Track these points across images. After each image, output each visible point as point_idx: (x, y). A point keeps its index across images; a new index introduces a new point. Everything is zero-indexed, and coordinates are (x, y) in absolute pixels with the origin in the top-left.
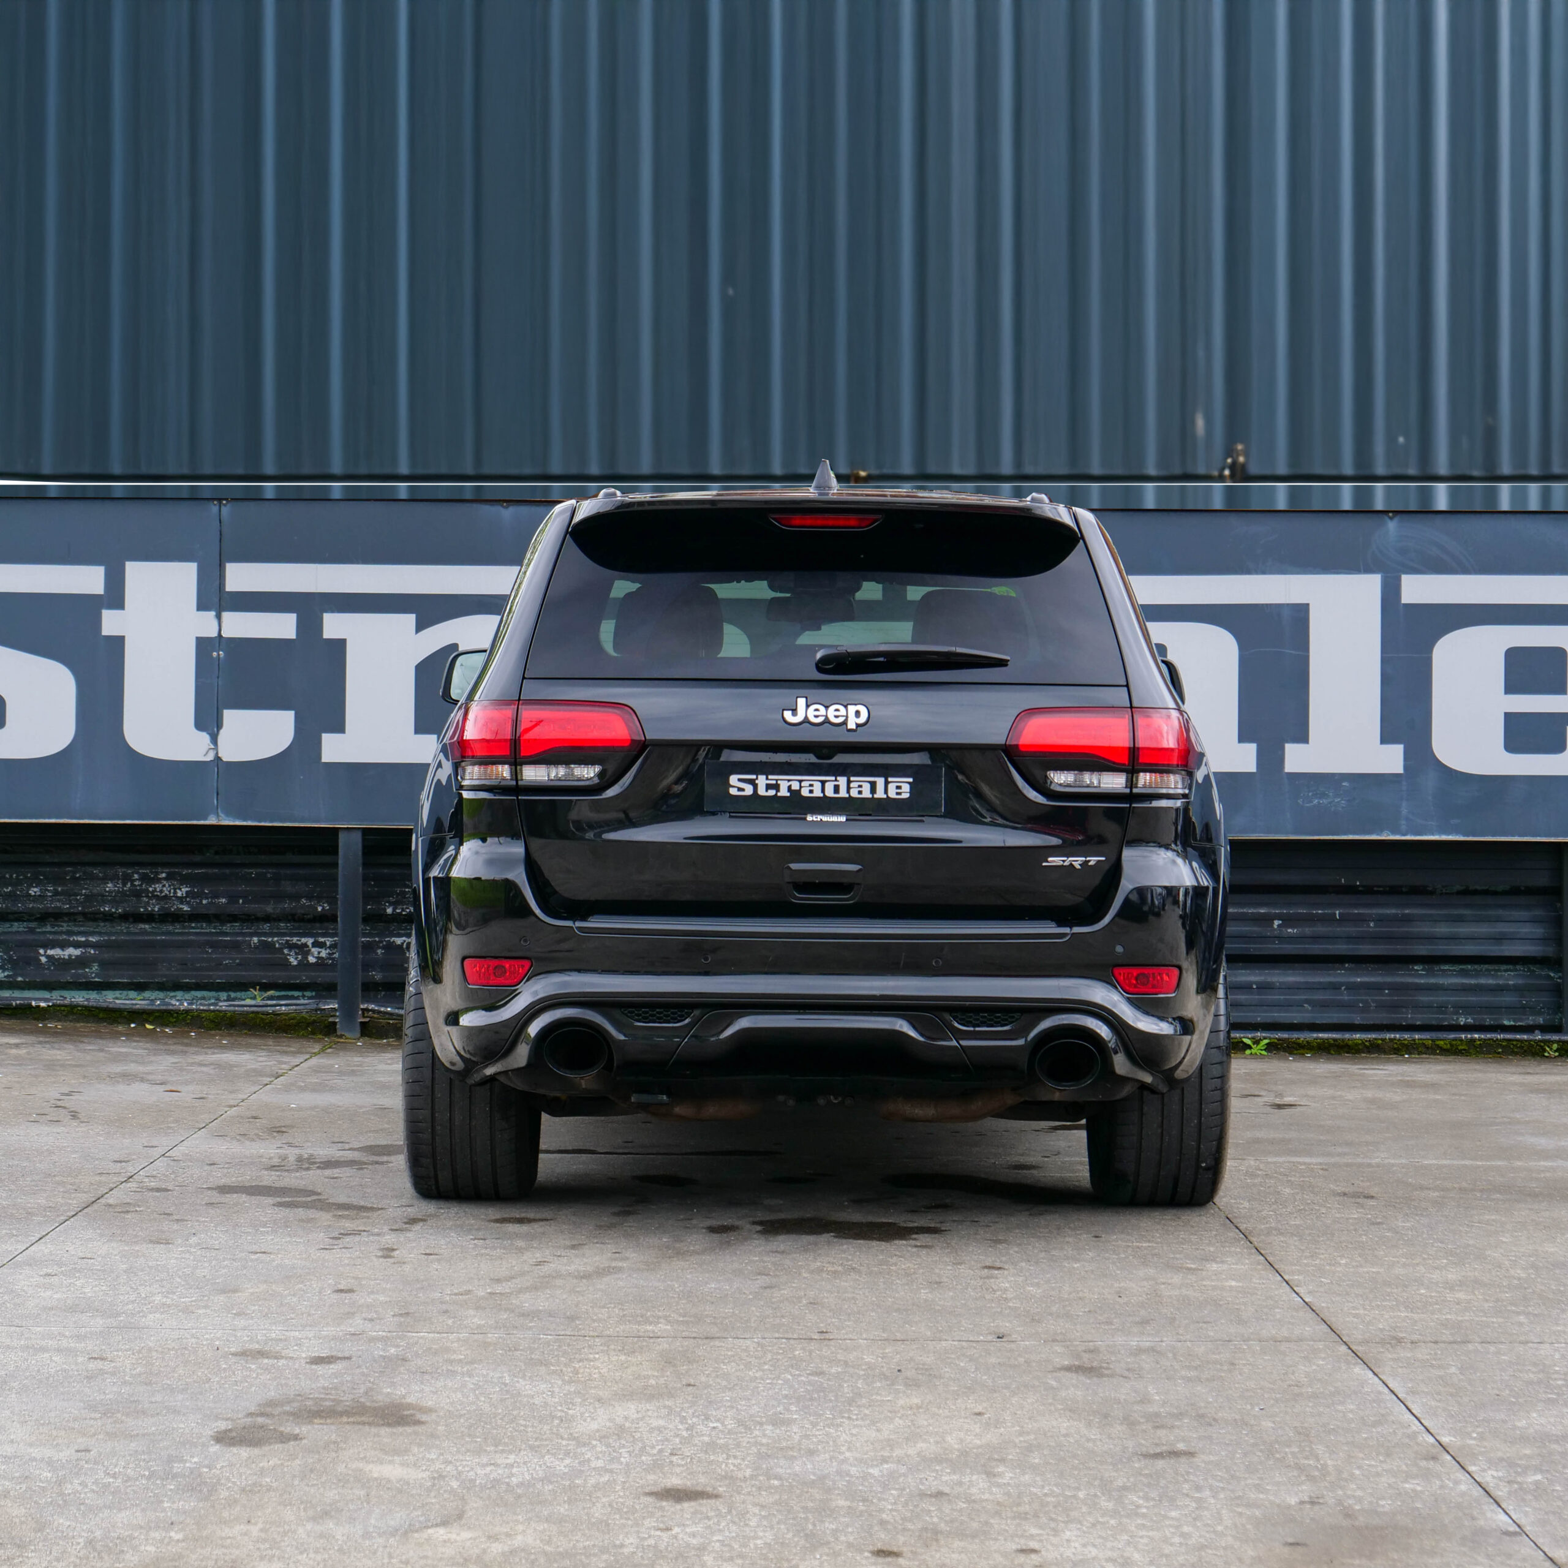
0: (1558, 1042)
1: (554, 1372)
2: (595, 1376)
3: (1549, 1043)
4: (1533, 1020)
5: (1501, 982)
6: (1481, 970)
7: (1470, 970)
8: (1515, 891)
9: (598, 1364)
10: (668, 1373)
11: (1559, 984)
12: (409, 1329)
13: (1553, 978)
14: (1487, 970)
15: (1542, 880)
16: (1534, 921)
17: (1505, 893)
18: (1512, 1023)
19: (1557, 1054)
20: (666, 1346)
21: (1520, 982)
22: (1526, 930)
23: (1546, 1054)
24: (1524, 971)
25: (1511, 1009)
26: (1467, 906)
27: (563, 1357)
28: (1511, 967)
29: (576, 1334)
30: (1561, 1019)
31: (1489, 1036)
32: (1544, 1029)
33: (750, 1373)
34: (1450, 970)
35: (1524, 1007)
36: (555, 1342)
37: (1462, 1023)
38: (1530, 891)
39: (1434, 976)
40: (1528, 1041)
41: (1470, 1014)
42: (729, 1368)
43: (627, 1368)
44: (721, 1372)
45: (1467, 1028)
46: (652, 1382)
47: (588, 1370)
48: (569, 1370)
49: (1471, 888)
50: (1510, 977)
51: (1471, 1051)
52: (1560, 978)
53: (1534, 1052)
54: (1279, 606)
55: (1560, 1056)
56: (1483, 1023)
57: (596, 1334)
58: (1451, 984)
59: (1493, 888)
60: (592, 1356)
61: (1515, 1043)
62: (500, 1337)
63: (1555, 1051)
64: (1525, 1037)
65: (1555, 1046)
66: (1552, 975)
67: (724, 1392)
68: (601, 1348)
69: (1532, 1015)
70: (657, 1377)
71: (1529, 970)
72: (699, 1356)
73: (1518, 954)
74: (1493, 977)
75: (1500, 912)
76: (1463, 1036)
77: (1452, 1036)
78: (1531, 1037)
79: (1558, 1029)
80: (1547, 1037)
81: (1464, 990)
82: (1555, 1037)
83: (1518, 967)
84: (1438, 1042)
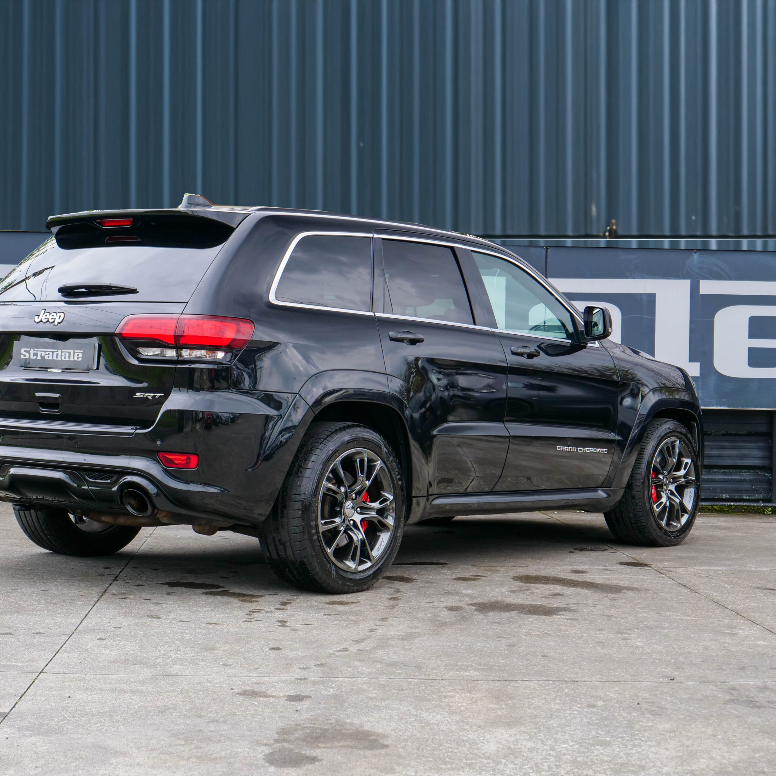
0: (771, 507)
3: (767, 507)
4: (757, 496)
5: (743, 478)
6: (733, 472)
7: (728, 472)
8: (750, 434)
11: (770, 479)
13: (767, 476)
14: (736, 472)
15: (763, 428)
16: (758, 448)
17: (744, 435)
18: (748, 498)
19: (771, 513)
21: (752, 478)
22: (755, 453)
23: (766, 513)
24: (753, 473)
25: (747, 491)
26: (727, 441)
28: (747, 471)
30: (771, 496)
31: (738, 504)
32: (764, 500)
34: (718, 472)
35: (753, 490)
37: (724, 498)
38: (757, 434)
39: (711, 475)
40: (757, 506)
41: (727, 493)
45: (726, 500)
49: (729, 432)
50: (747, 476)
51: (730, 511)
52: (770, 476)
53: (760, 512)
54: (641, 294)
55: (772, 514)
56: (734, 498)
58: (719, 479)
59: (739, 433)
61: (750, 507)
63: (770, 511)
64: (756, 504)
65: (770, 509)
66: (767, 475)
69: (757, 494)
71: (756, 472)
73: (751, 464)
74: (739, 475)
75: (743, 444)
76: (726, 504)
77: (721, 504)
78: (759, 505)
79: (770, 501)
80: (766, 504)
81: (725, 482)
82: (770, 505)
83: (750, 471)
84: (714, 507)
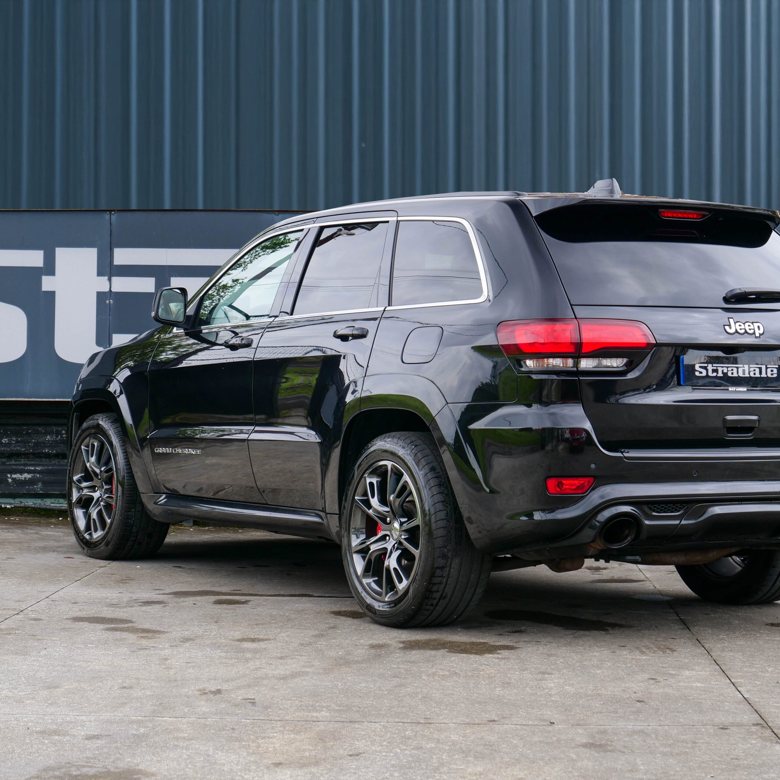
1: (244, 746)
2: (271, 749)
9: (274, 740)
10: (319, 748)
12: (158, 715)
20: (323, 727)
27: (253, 735)
29: (266, 718)
33: (374, 748)
36: (250, 725)
42: (360, 744)
43: (293, 743)
44: (354, 747)
46: (307, 754)
47: (267, 745)
48: (254, 745)
57: (279, 719)
60: (272, 735)
62: (216, 721)
67: (352, 762)
68: (280, 729)
70: (311, 750)
72: (342, 735)
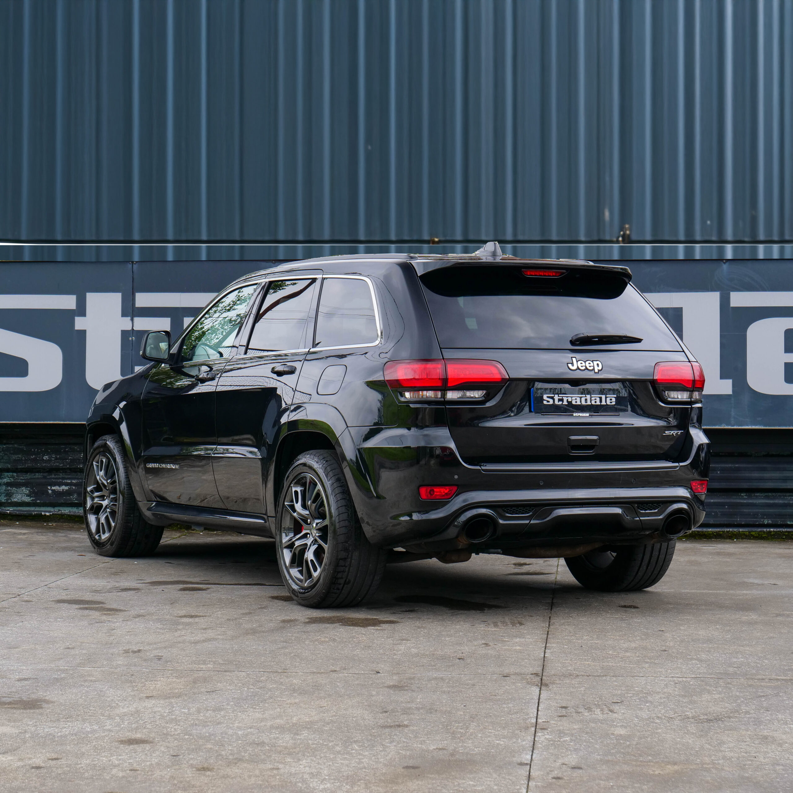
6: (776, 496)
7: (771, 496)
25: (791, 516)
26: (768, 463)
31: (778, 530)
37: (765, 523)
39: (751, 499)
41: (770, 519)
45: (765, 526)
49: (770, 453)
50: (791, 500)
54: (667, 309)
56: (777, 523)
58: (761, 503)
59: (782, 453)
61: (792, 533)
74: (782, 499)
75: (786, 466)
77: (760, 530)
81: (767, 506)
84: (751, 533)
